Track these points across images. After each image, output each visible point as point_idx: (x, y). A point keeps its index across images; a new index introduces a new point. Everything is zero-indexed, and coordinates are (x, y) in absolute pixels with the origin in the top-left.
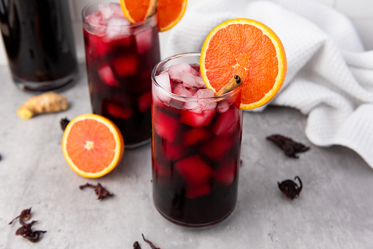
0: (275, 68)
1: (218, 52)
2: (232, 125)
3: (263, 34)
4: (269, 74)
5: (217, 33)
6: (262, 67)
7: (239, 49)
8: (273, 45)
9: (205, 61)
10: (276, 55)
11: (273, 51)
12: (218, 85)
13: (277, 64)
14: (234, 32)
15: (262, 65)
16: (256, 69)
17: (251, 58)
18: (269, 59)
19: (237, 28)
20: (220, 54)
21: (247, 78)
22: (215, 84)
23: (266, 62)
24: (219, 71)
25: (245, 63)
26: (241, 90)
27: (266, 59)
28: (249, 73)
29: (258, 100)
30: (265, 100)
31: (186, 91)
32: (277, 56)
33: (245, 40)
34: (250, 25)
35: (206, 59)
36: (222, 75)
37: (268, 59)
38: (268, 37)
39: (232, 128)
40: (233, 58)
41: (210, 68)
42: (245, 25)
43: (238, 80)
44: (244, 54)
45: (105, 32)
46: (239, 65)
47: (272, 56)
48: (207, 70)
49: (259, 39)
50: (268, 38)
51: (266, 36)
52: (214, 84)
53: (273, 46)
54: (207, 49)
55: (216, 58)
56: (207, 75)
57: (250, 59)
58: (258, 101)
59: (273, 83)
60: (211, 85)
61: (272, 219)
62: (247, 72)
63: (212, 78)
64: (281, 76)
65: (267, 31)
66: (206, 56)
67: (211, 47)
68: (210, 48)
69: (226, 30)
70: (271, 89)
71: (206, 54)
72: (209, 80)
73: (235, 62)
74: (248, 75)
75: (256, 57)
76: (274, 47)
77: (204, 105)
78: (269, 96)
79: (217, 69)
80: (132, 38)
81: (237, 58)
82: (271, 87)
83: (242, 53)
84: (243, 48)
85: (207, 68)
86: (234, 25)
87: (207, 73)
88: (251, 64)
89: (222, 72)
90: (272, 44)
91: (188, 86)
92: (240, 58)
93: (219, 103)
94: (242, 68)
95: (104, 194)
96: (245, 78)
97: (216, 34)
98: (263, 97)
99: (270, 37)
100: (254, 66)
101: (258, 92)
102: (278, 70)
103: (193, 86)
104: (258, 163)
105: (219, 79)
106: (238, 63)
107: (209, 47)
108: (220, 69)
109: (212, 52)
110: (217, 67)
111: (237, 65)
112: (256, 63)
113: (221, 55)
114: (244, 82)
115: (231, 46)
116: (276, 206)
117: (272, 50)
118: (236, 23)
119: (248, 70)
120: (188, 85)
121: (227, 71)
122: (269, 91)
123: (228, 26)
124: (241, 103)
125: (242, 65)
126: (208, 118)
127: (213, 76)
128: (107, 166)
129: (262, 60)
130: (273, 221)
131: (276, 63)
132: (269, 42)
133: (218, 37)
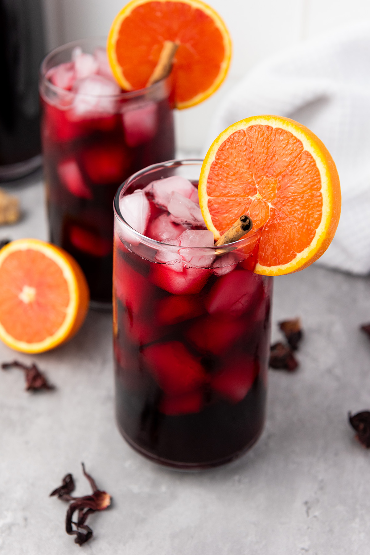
0: (318, 211)
1: (229, 169)
2: (240, 298)
3: (304, 150)
4: (306, 219)
5: (230, 137)
6: (295, 206)
7: (263, 169)
8: (317, 171)
9: (208, 182)
10: (320, 188)
11: (317, 181)
12: (224, 227)
13: (320, 205)
14: (257, 139)
15: (296, 203)
16: (287, 209)
17: (280, 187)
18: (310, 194)
19: (264, 132)
20: (231, 173)
21: (271, 222)
22: (220, 224)
23: (302, 198)
24: (227, 203)
25: (270, 194)
26: (259, 241)
27: (303, 192)
28: (274, 214)
29: (286, 261)
30: (297, 263)
31: (171, 228)
32: (322, 191)
33: (274, 156)
34: (284, 131)
35: (209, 178)
36: (231, 211)
37: (307, 193)
38: (310, 155)
39: (240, 302)
40: (252, 183)
41: (214, 194)
42: (278, 129)
43: (245, 224)
44: (270, 178)
45: (71, 102)
46: (260, 197)
47: (314, 190)
48: (209, 197)
49: (296, 158)
50: (312, 158)
51: (308, 152)
52: (217, 223)
53: (317, 173)
54: (213, 161)
55: (225, 179)
56: (209, 207)
57: (279, 189)
58: (285, 263)
59: (312, 236)
60: (214, 224)
61: (320, 477)
62: (271, 211)
63: (216, 212)
64: (326, 227)
65: (311, 145)
66: (210, 174)
67: (218, 159)
68: (217, 161)
69: (246, 132)
70: (307, 247)
71: (211, 170)
72: (211, 216)
73: (254, 191)
74: (273, 217)
75: (289, 187)
76: (319, 175)
77: (188, 259)
78: (302, 259)
79: (225, 199)
80: (118, 117)
81: (258, 183)
82: (308, 244)
83: (267, 176)
84: (269, 168)
85: (209, 194)
86: (260, 127)
87: (209, 202)
88: (279, 197)
89: (233, 205)
90: (317, 168)
91: (178, 221)
92: (262, 185)
93: (218, 258)
94: (265, 202)
95: (38, 383)
96: (268, 221)
97: (228, 138)
98: (294, 258)
99: (314, 155)
100: (283, 201)
101: (285, 247)
102: (321, 215)
103: (186, 221)
104: (329, 371)
105: (227, 216)
106: (260, 193)
107: (216, 159)
108: (229, 198)
109: (220, 168)
110: (225, 195)
111: (257, 197)
112: (289, 198)
113: (234, 175)
114: (265, 228)
115: (251, 162)
116: (336, 454)
117: (315, 179)
118: (264, 123)
119: (274, 208)
120: (176, 219)
121: (240, 204)
122: (303, 250)
123: (251, 126)
124: (257, 262)
125: (264, 198)
126: (194, 280)
127: (218, 209)
128: (51, 334)
129: (296, 194)
130: (322, 481)
131: (320, 203)
132: (312, 164)
133: (232, 144)
